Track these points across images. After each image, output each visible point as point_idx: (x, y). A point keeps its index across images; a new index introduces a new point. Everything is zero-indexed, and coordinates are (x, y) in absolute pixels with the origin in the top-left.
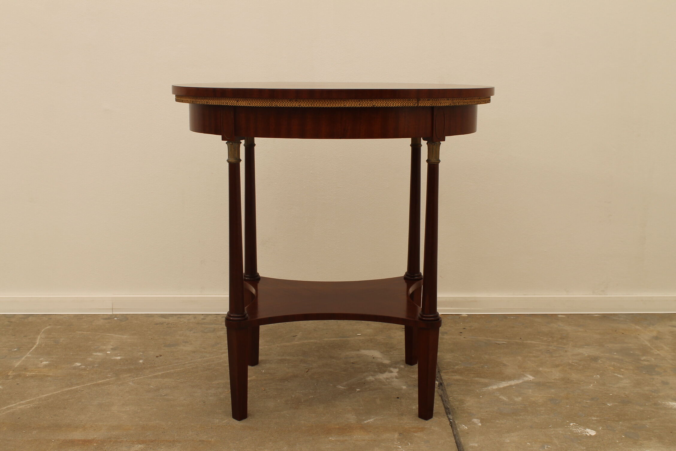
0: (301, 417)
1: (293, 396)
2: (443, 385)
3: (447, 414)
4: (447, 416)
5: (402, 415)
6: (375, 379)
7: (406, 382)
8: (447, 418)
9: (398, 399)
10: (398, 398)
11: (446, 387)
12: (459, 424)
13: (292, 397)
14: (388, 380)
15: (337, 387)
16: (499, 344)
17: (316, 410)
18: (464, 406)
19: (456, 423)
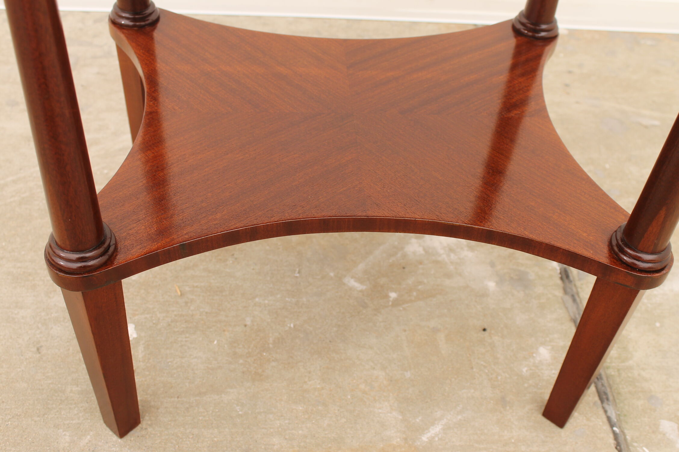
0: (271, 416)
1: (248, 321)
2: (571, 278)
3: (602, 401)
4: (603, 408)
5: (503, 402)
6: (424, 250)
7: (492, 265)
8: (605, 420)
9: (486, 333)
10: (484, 330)
11: (578, 284)
12: (635, 444)
13: (245, 326)
14: (452, 256)
15: (344, 284)
16: (646, 127)
17: (305, 382)
18: (630, 363)
19: (628, 437)
